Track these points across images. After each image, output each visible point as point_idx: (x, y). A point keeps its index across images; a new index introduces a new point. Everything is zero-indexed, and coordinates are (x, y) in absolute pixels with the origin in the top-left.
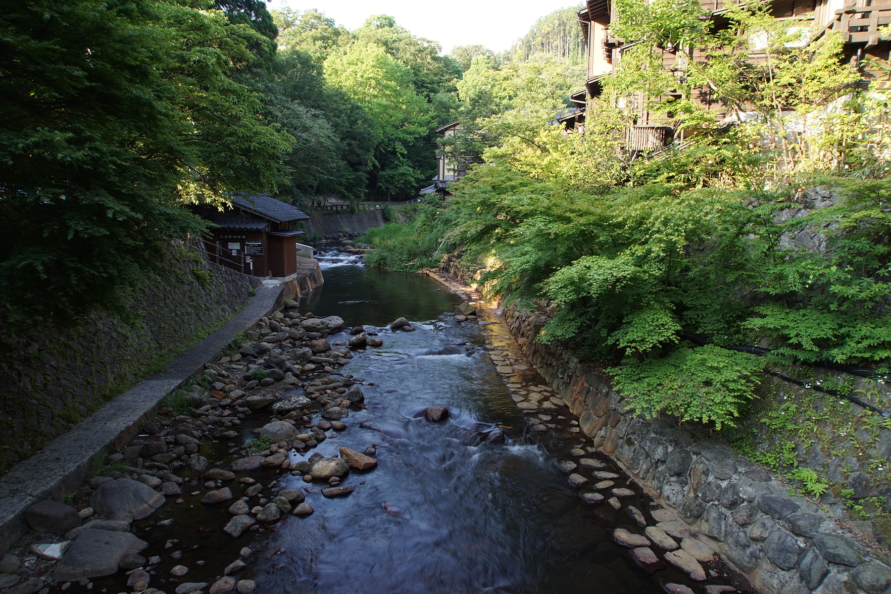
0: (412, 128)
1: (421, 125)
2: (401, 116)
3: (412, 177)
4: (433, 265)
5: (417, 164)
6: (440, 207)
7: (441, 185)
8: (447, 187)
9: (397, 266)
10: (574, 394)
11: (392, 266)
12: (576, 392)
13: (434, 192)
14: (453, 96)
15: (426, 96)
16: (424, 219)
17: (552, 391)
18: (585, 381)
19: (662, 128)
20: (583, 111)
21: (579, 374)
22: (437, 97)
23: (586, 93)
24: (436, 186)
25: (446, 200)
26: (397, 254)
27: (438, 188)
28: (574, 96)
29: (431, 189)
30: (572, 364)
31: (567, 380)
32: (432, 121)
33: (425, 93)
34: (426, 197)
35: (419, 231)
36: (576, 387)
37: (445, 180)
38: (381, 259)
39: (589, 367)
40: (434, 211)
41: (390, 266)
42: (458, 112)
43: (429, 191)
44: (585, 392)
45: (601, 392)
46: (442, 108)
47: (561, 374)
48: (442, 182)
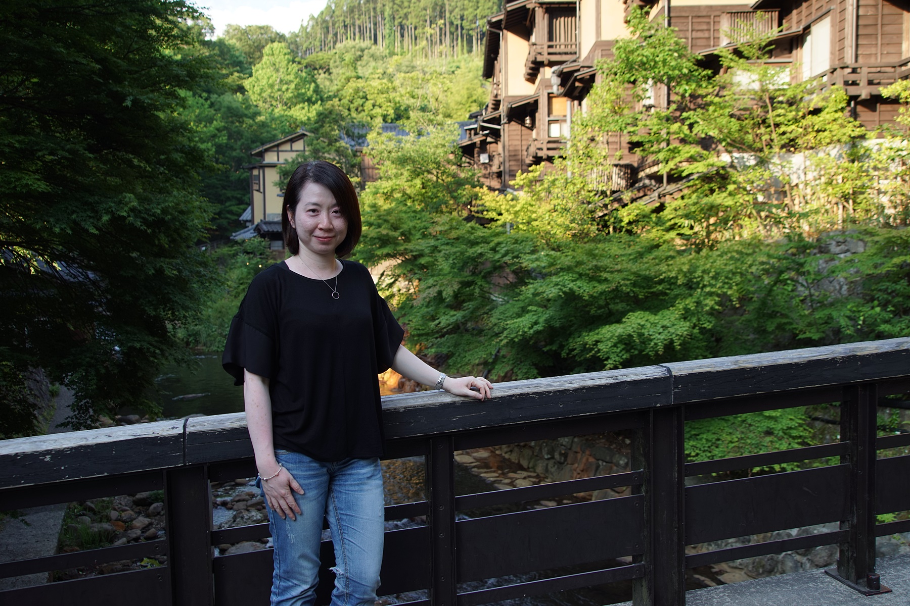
6: (267, 259)
7: (265, 228)
8: (275, 230)
9: (217, 344)
10: (575, 474)
11: (209, 344)
12: (578, 470)
13: (254, 237)
14: (246, 100)
15: (206, 100)
16: (240, 276)
17: (538, 476)
18: (590, 455)
19: (627, 166)
20: (487, 135)
21: (578, 450)
22: (224, 101)
23: (500, 116)
24: (257, 229)
25: (272, 248)
26: (215, 328)
27: (262, 232)
28: (485, 119)
29: (249, 233)
30: (565, 441)
31: (560, 459)
32: (219, 134)
33: (205, 95)
34: (245, 245)
35: (234, 293)
36: (576, 465)
37: (267, 220)
38: (190, 336)
39: (587, 440)
40: (257, 264)
41: (205, 345)
42: (256, 123)
43: (246, 235)
44: (594, 467)
45: (618, 465)
46: (232, 117)
47: (548, 454)
48: (266, 223)
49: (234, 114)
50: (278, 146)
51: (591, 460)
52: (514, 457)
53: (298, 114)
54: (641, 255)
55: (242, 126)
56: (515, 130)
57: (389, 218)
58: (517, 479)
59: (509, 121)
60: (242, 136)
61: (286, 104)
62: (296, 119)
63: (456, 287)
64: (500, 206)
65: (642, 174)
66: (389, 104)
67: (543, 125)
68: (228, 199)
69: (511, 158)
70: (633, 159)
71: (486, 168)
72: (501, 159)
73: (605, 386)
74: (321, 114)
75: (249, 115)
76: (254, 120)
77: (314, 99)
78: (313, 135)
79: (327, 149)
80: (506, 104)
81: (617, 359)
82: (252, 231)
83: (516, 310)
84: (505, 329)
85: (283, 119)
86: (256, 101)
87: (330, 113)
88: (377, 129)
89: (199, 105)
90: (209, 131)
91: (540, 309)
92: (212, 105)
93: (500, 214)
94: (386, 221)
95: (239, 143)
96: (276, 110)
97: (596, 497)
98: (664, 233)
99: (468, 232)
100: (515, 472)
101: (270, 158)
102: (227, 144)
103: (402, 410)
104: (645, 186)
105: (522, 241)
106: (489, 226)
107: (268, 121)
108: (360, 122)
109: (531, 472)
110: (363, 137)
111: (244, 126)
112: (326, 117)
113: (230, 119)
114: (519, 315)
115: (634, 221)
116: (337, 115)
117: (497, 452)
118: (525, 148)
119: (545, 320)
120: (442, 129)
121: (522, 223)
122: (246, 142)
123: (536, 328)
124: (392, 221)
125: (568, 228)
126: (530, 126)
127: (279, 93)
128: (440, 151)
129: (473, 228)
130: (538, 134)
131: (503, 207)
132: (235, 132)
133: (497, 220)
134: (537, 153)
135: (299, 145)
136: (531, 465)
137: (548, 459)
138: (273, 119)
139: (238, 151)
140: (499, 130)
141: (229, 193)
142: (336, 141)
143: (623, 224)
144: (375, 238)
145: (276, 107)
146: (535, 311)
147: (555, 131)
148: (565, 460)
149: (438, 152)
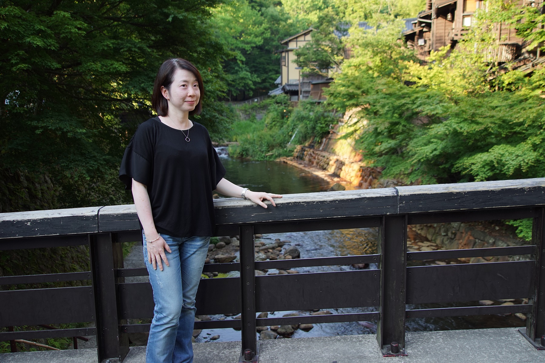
0: (249, 38)
1: (256, 36)
2: (240, 29)
3: (250, 80)
4: (289, 154)
5: (253, 69)
6: (288, 106)
7: (288, 88)
8: (294, 89)
9: (258, 156)
10: (460, 246)
11: (253, 156)
12: (462, 244)
13: (282, 93)
14: (282, 10)
15: (259, 11)
16: (273, 117)
17: (437, 246)
18: (471, 235)
19: (513, 45)
20: (423, 27)
21: (463, 231)
22: (269, 11)
23: (431, 14)
24: (283, 89)
25: (292, 100)
26: (257, 147)
27: (286, 91)
28: (421, 16)
29: (278, 91)
30: (455, 225)
31: (452, 236)
32: (266, 32)
33: (258, 8)
34: (276, 98)
35: (269, 127)
36: (461, 241)
37: (289, 83)
38: (243, 151)
39: (470, 225)
40: (283, 109)
41: (252, 156)
42: (287, 24)
43: (277, 92)
44: (472, 243)
45: (488, 243)
46: (273, 21)
47: (444, 232)
48: (289, 85)
49: (275, 20)
50: (297, 38)
51: (471, 238)
52: (423, 233)
53: (313, 18)
54: (511, 106)
55: (279, 26)
56: (440, 23)
57: (355, 82)
58: (422, 246)
59: (438, 16)
60: (279, 32)
61: (306, 11)
62: (312, 21)
63: (387, 125)
64: (421, 73)
65: (524, 50)
66: (361, 10)
67: (459, 18)
68: (270, 71)
69: (438, 42)
70: (518, 40)
71: (422, 48)
72: (431, 42)
73: (351, 200)
74: (321, 17)
75: (284, 19)
76: (286, 22)
77: (322, 8)
78: (315, 30)
79: (324, 39)
80: (435, 5)
81: (484, 175)
82: (280, 90)
83: (424, 141)
84: (416, 153)
85: (303, 21)
86: (288, 10)
87: (326, 16)
88: (355, 26)
89: (255, 15)
90: (260, 30)
91: (439, 141)
92: (262, 15)
93: (420, 79)
94: (353, 84)
95: (277, 37)
96: (300, 16)
97: (473, 261)
98: (530, 91)
99: (398, 90)
100: (422, 242)
101: (292, 45)
102: (270, 38)
103: (220, 208)
104: (525, 59)
105: (432, 97)
106: (412, 86)
107: (295, 23)
108: (345, 21)
109: (433, 243)
110: (346, 31)
111: (280, 26)
112: (324, 19)
113: (272, 22)
114: (426, 145)
115: (512, 83)
116: (331, 17)
117: (414, 229)
118: (447, 34)
119: (442, 148)
120: (393, 24)
121: (435, 85)
122: (281, 36)
123: (435, 153)
124: (356, 84)
125: (465, 88)
126: (450, 20)
127: (302, 5)
128: (391, 38)
129: (401, 88)
130: (456, 25)
131: (422, 75)
132: (275, 30)
133: (418, 83)
134: (453, 38)
135: (309, 37)
136: (433, 239)
137: (444, 236)
138: (298, 21)
139: (276, 42)
140: (430, 23)
141: (271, 67)
142: (330, 33)
143: (504, 85)
144: (345, 95)
145: (300, 13)
146: (436, 142)
147: (468, 22)
148: (455, 237)
149: (389, 38)
